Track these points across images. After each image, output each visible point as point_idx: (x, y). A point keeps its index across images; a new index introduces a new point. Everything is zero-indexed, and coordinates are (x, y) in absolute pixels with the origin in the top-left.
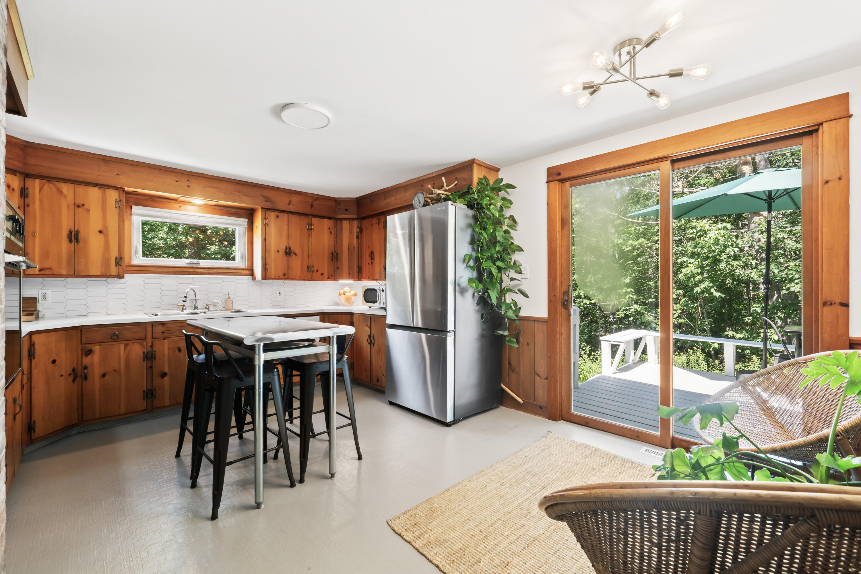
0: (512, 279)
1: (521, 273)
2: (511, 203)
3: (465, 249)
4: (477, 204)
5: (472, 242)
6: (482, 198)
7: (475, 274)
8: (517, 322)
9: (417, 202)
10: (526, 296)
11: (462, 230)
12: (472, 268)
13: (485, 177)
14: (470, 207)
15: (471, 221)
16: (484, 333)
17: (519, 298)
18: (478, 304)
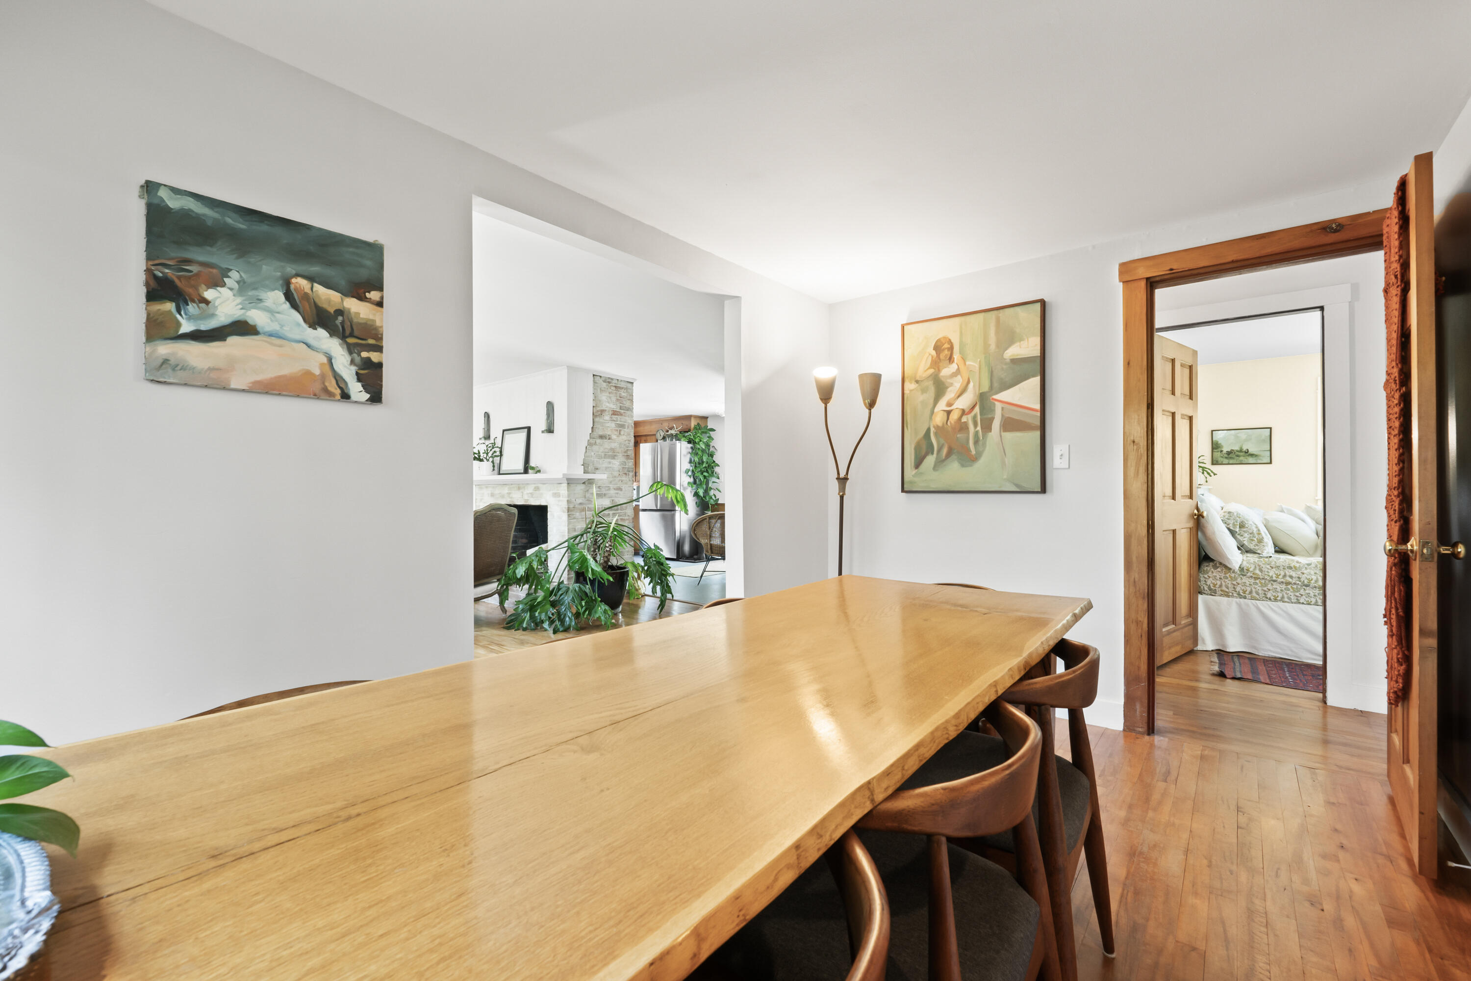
0: (713, 482)
1: (719, 479)
2: (713, 439)
3: (687, 466)
4: (693, 441)
5: (690, 462)
6: (695, 439)
7: (692, 480)
8: (716, 506)
9: (659, 435)
10: (720, 492)
11: (685, 456)
12: (690, 476)
13: (698, 424)
14: (689, 442)
15: (690, 450)
16: (697, 512)
17: (717, 493)
18: (694, 496)
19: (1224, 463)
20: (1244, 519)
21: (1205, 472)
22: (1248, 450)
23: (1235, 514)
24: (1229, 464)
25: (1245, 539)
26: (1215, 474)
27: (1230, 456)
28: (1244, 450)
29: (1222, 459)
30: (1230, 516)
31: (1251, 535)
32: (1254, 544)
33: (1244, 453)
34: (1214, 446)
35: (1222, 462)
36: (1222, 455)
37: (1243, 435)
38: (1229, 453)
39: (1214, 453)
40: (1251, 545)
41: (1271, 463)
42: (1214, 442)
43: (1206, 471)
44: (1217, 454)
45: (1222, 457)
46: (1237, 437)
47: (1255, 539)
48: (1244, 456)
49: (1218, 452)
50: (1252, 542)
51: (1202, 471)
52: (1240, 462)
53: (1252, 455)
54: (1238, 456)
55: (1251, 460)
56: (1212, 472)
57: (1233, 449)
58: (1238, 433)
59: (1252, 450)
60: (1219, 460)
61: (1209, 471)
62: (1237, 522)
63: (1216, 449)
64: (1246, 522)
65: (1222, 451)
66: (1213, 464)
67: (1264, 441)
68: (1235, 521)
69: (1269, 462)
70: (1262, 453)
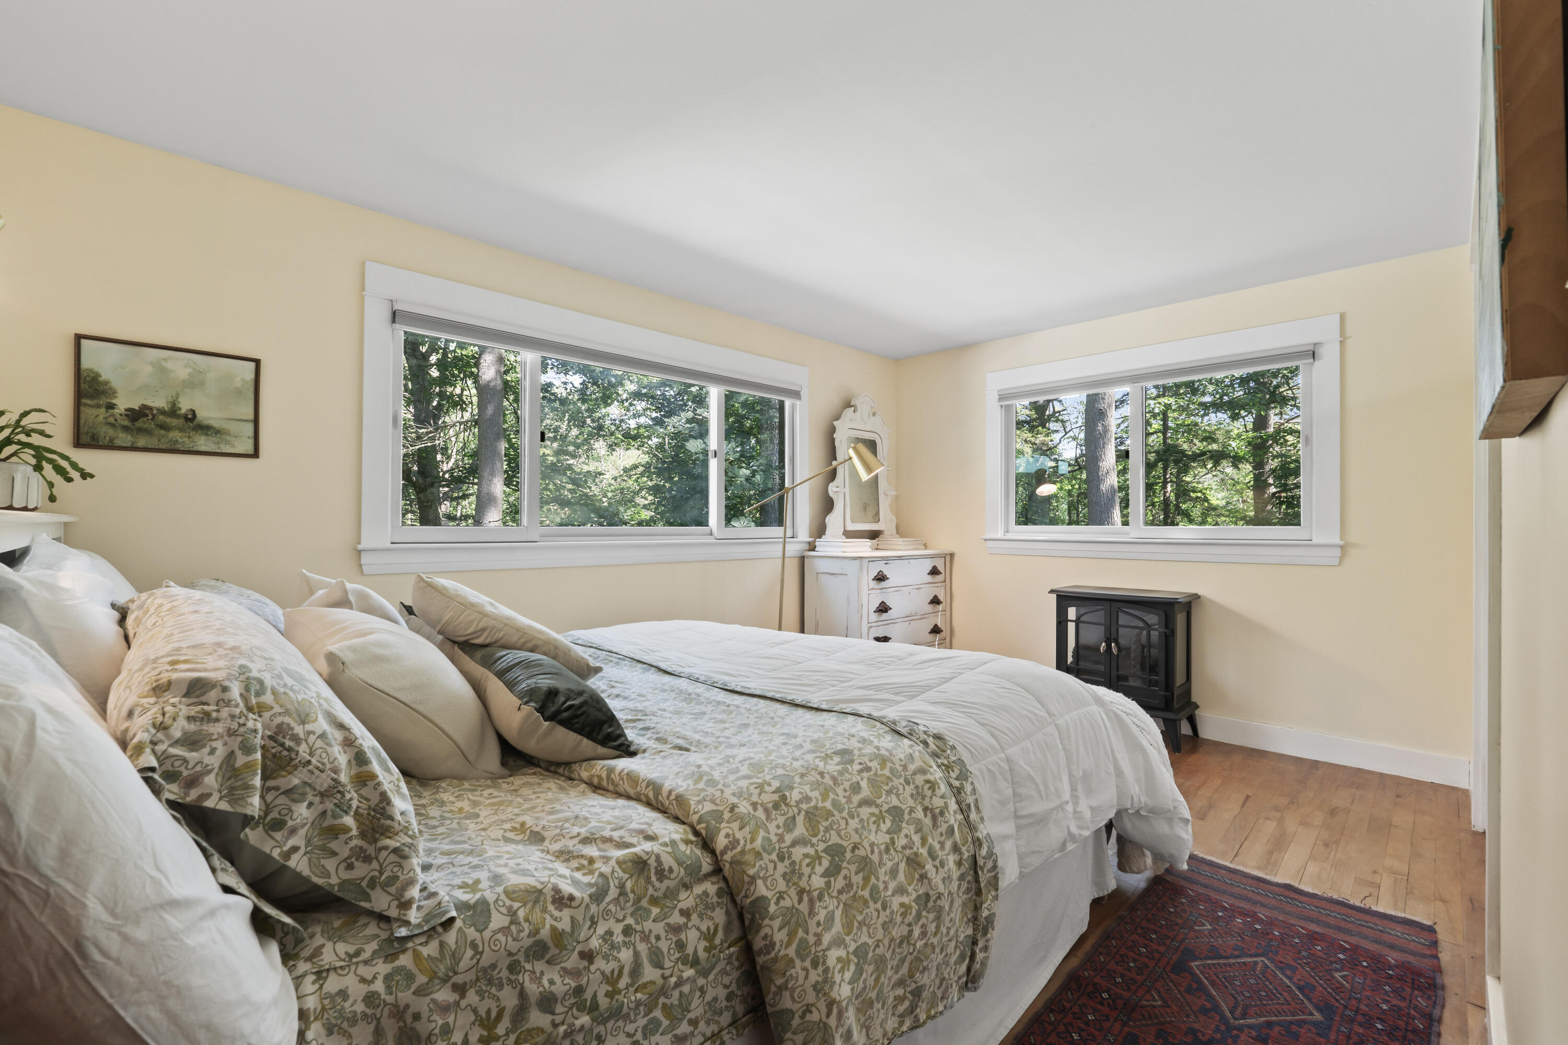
19: (118, 442)
20: (287, 712)
21: (44, 463)
22: (193, 412)
23: (236, 691)
24: (133, 448)
25: (297, 840)
26: (85, 475)
27: (139, 424)
28: (183, 411)
29: (111, 432)
30: (207, 717)
31: (329, 805)
32: (345, 852)
33: (182, 421)
34: (83, 386)
35: (111, 440)
36: (111, 420)
37: (180, 366)
38: (136, 415)
39: (82, 409)
40: (330, 864)
41: (255, 454)
42: (84, 374)
43: (50, 461)
44: (94, 415)
45: (113, 425)
46: (161, 370)
47: (348, 821)
48: (181, 430)
49: (98, 406)
50: (333, 845)
51: (34, 461)
52: (168, 446)
53: (205, 429)
54: (163, 427)
55: (203, 443)
56: (74, 466)
57: (149, 403)
58: (165, 360)
59: (206, 414)
60: (102, 435)
61: (64, 464)
62: (247, 749)
63: (91, 397)
64: (299, 730)
65: (111, 406)
66: (78, 443)
67: (239, 392)
68: (235, 743)
69: (251, 452)
70: (233, 427)
